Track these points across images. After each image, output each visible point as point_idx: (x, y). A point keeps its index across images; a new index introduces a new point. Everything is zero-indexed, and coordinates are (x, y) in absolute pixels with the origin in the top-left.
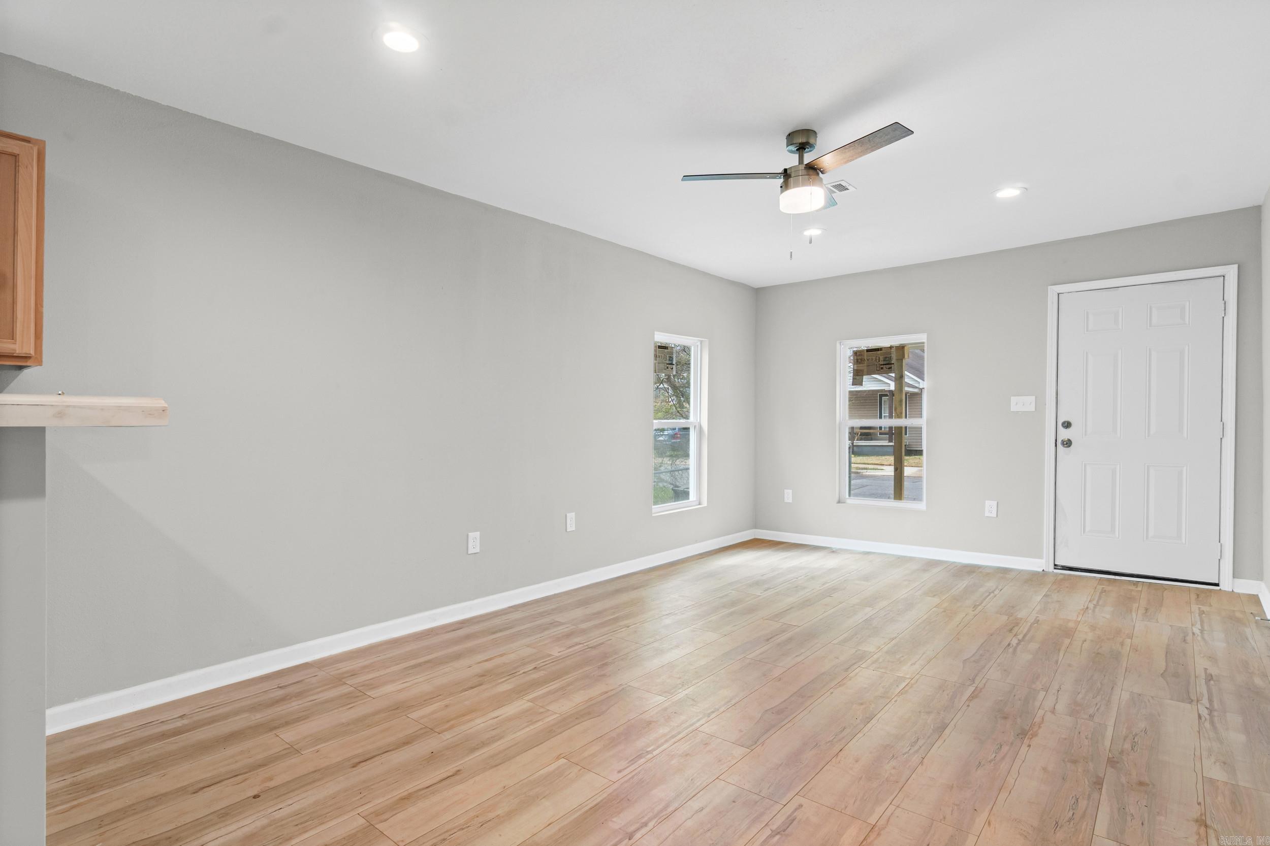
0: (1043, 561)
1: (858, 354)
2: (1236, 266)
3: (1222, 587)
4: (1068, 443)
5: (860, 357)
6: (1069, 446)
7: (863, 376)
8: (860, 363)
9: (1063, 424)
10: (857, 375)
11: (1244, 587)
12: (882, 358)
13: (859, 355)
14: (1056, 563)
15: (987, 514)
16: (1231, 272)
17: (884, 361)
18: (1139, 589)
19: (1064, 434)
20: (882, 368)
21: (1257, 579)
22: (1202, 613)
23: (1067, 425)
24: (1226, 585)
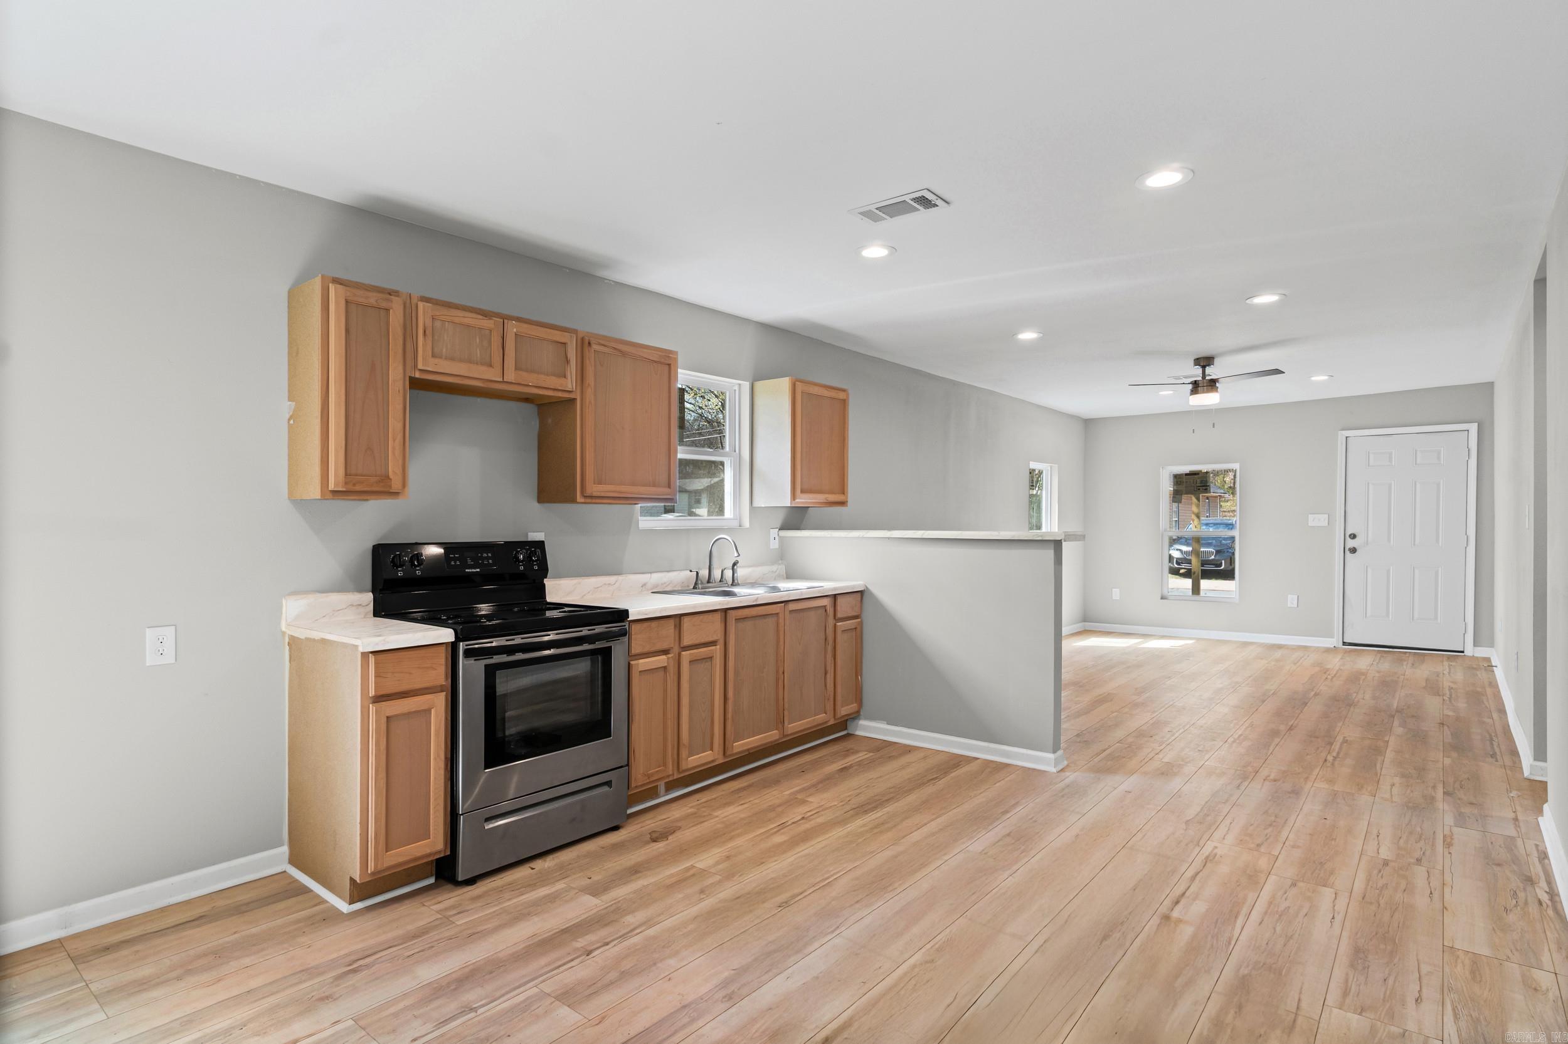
0: (1334, 640)
1: (1177, 477)
2: (1477, 424)
3: (1466, 653)
4: (1353, 550)
5: (1180, 480)
6: (1354, 553)
7: (1182, 494)
8: (1180, 485)
9: (1350, 536)
10: (1177, 495)
11: (1481, 652)
12: (1199, 481)
13: (1179, 478)
14: (1345, 641)
15: (1289, 605)
16: (1473, 428)
17: (1201, 483)
18: (1407, 655)
19: (1351, 543)
20: (1199, 489)
21: (1491, 647)
22: (1450, 666)
23: (1353, 536)
24: (1469, 651)
